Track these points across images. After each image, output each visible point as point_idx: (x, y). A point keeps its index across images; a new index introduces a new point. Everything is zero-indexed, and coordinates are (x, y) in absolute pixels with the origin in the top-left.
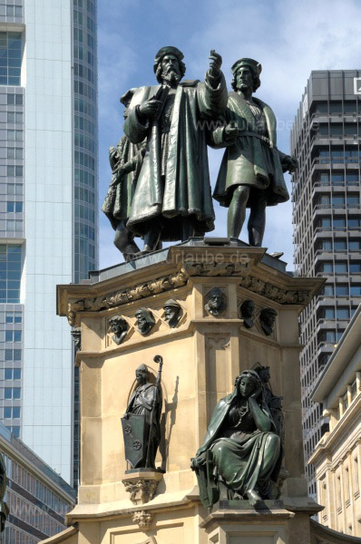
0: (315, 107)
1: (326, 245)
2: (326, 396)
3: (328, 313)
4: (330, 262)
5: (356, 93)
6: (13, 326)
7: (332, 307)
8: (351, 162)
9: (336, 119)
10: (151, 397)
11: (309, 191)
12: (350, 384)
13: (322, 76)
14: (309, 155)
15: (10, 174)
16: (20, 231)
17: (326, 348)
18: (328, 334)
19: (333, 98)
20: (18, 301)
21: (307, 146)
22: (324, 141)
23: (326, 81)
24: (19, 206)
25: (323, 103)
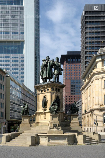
0: (86, 13)
1: (87, 43)
2: (84, 78)
3: (87, 58)
4: (88, 47)
5: (95, 9)
6: (22, 59)
7: (88, 57)
8: (93, 25)
9: (90, 15)
10: (45, 99)
11: (84, 31)
12: (91, 71)
13: (88, 6)
14: (84, 23)
15: (21, 26)
16: (23, 38)
17: (87, 65)
18: (87, 62)
19: (90, 11)
20: (23, 54)
21: (84, 21)
22: (87, 20)
23: (88, 7)
24: (23, 33)
25: (88, 12)
